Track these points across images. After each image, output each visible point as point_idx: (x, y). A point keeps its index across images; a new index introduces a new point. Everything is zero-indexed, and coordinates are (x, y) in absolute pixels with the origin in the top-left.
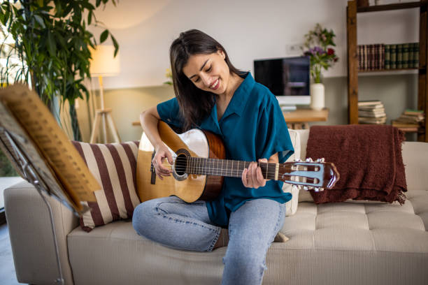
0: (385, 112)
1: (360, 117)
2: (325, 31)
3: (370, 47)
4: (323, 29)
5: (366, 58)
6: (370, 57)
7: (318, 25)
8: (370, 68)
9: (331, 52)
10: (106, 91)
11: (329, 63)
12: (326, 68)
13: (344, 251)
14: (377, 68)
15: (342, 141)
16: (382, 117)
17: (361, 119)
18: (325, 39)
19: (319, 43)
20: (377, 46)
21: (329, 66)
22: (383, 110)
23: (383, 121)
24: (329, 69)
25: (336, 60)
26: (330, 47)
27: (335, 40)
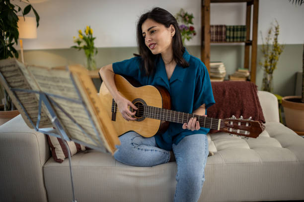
0: (226, 70)
1: (211, 72)
2: (186, 14)
3: (217, 26)
4: (185, 12)
5: (214, 34)
6: (217, 33)
7: (182, 10)
8: (217, 41)
9: (192, 29)
11: (190, 36)
12: (188, 39)
14: (221, 41)
16: (223, 73)
17: (211, 74)
18: (188, 19)
19: (182, 22)
20: (221, 26)
21: (190, 38)
22: (224, 69)
23: (224, 75)
24: (190, 40)
25: (195, 34)
26: (190, 25)
27: (193, 20)
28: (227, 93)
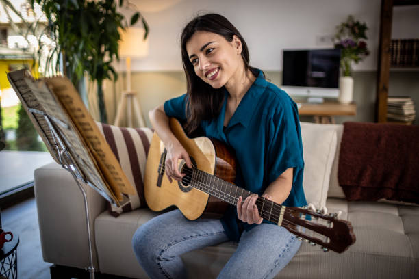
0: (415, 109)
1: (389, 112)
2: (357, 24)
3: (404, 42)
4: (356, 20)
5: (399, 53)
6: (403, 52)
7: (351, 18)
8: (403, 64)
9: (363, 45)
10: (133, 74)
11: (360, 56)
12: (356, 61)
13: (379, 255)
14: (409, 64)
15: (379, 139)
16: (411, 115)
17: (389, 115)
18: (357, 31)
19: (350, 35)
20: (411, 42)
21: (360, 59)
22: (412, 108)
23: (412, 118)
24: (360, 63)
25: (367, 54)
26: (361, 40)
27: (367, 33)
28: (383, 141)
